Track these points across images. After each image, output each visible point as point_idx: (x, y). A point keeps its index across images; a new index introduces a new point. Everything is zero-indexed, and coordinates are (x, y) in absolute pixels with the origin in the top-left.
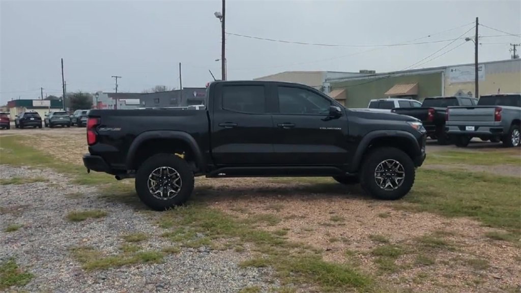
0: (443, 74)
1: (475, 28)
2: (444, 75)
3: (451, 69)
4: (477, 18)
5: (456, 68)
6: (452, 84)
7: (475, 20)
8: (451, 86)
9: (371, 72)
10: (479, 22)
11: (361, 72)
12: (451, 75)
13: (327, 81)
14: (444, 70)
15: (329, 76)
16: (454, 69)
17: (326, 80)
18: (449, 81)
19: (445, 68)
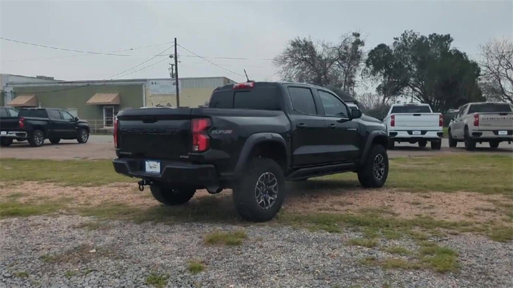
0: (144, 85)
1: (174, 47)
2: (145, 87)
3: (151, 81)
4: (175, 39)
5: (156, 81)
6: (153, 95)
7: (174, 40)
8: (152, 98)
9: (49, 78)
10: (177, 43)
11: (38, 77)
12: (152, 87)
13: (9, 85)
14: (145, 82)
15: (11, 80)
16: (154, 82)
17: (7, 84)
18: (150, 93)
19: (145, 80)
